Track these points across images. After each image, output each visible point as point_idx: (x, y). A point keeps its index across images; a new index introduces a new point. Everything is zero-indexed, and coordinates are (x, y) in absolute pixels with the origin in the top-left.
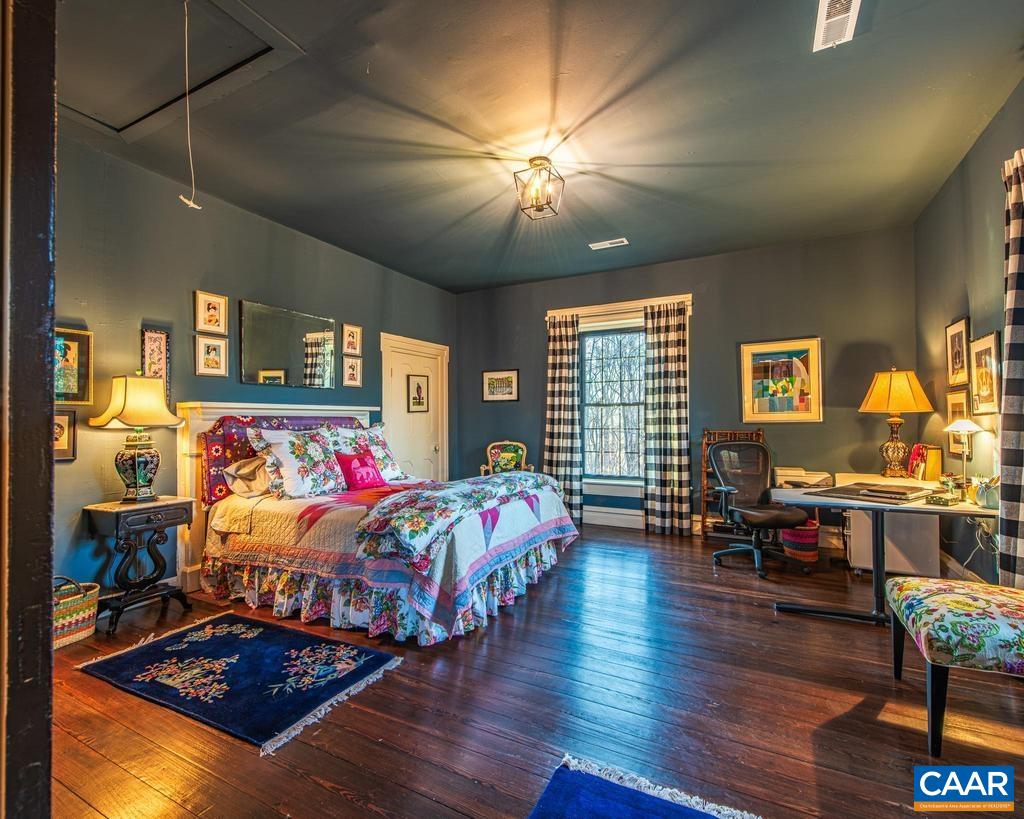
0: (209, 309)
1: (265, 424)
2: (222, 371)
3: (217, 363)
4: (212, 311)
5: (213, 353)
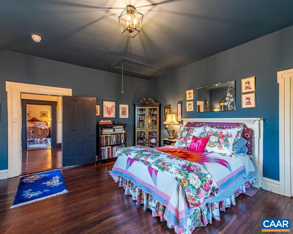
0: (189, 94)
1: (197, 125)
2: (192, 110)
3: (191, 108)
4: (190, 94)
5: (190, 105)
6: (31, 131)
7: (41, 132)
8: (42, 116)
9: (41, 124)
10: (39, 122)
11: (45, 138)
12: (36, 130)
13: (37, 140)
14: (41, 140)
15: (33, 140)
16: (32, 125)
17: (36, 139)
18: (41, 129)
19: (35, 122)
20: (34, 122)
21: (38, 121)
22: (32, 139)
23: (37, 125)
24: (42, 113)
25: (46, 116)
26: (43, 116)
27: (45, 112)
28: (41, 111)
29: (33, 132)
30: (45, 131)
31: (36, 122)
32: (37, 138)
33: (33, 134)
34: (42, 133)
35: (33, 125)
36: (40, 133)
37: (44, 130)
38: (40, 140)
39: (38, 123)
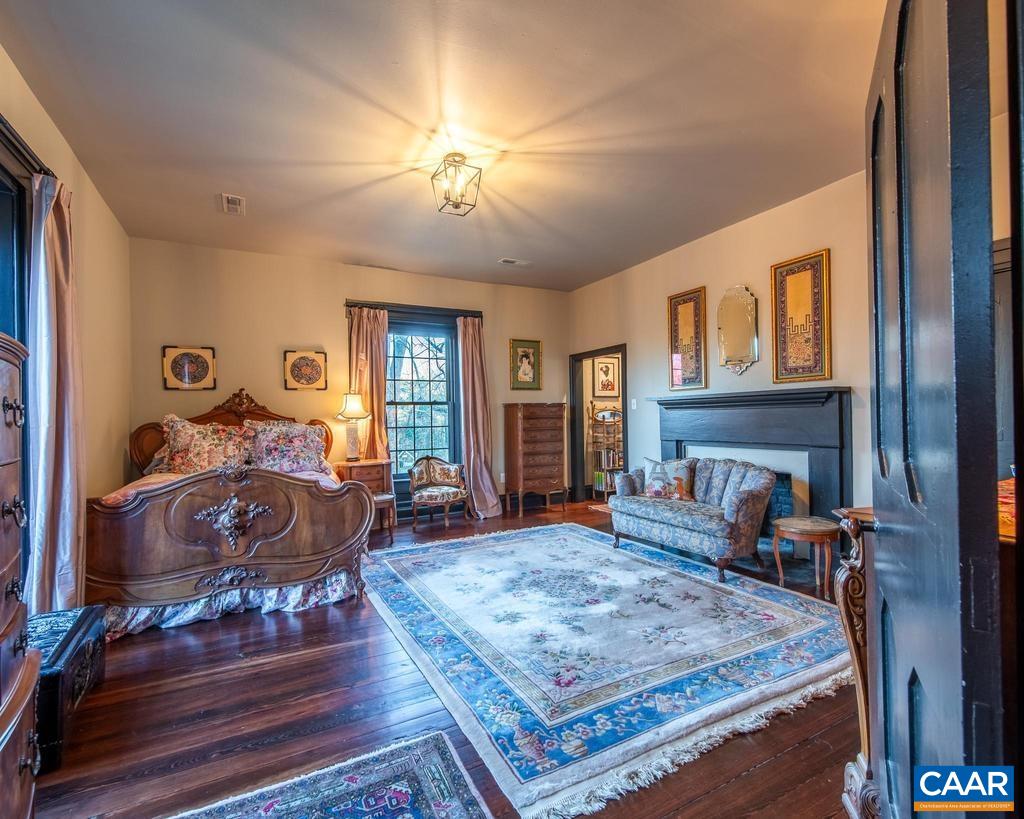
6: (224, 518)
7: (313, 522)
8: (292, 383)
9: (297, 443)
10: (277, 429)
11: (343, 577)
12: (273, 506)
13: (283, 598)
14: (313, 600)
15: (245, 598)
16: (231, 449)
17: (273, 593)
18: (313, 489)
19: (247, 423)
20: (241, 425)
21: (263, 414)
22: (233, 597)
23: (269, 452)
24: (292, 358)
25: (320, 384)
26: (297, 377)
27: (312, 355)
28: (288, 343)
29: (241, 528)
30: (349, 510)
31: (260, 426)
32: (283, 581)
33: (242, 541)
34: (321, 529)
35: (238, 446)
36: (306, 533)
37: (336, 495)
38: (306, 595)
39: (273, 435)
